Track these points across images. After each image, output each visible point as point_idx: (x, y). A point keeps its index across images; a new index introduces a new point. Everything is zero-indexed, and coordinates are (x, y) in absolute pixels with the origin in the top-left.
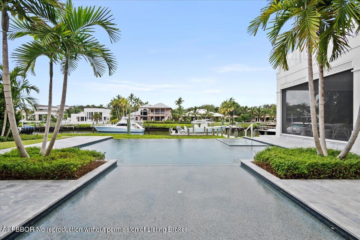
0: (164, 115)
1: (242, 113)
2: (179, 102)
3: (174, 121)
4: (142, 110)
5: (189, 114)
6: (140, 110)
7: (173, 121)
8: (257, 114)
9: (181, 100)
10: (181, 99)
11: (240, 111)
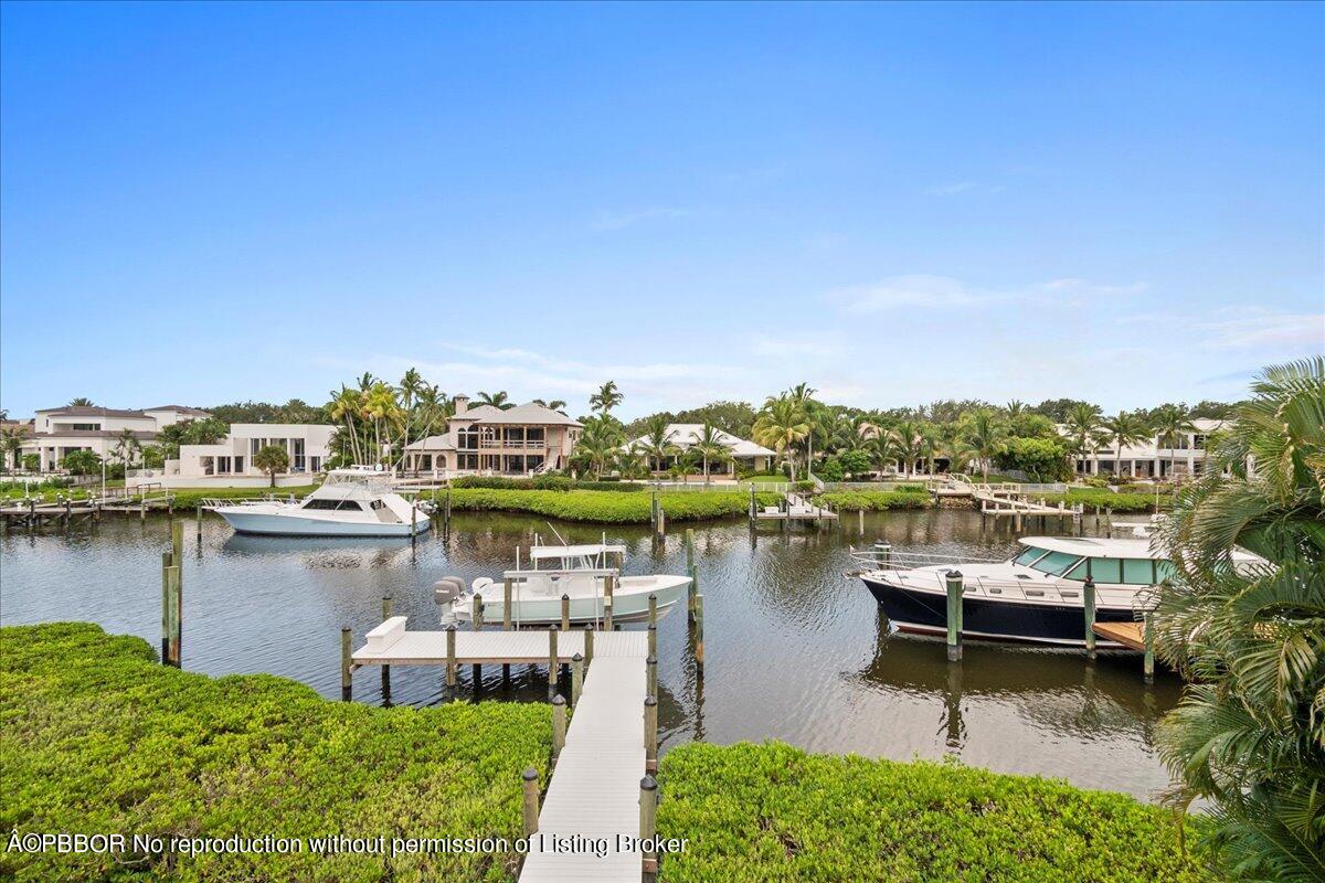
0: (542, 452)
1: (843, 447)
2: (607, 396)
3: (574, 475)
4: (462, 430)
5: (635, 448)
6: (454, 429)
7: (570, 476)
8: (902, 449)
9: (613, 391)
10: (614, 387)
11: (836, 438)
